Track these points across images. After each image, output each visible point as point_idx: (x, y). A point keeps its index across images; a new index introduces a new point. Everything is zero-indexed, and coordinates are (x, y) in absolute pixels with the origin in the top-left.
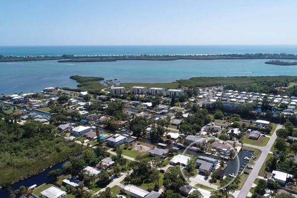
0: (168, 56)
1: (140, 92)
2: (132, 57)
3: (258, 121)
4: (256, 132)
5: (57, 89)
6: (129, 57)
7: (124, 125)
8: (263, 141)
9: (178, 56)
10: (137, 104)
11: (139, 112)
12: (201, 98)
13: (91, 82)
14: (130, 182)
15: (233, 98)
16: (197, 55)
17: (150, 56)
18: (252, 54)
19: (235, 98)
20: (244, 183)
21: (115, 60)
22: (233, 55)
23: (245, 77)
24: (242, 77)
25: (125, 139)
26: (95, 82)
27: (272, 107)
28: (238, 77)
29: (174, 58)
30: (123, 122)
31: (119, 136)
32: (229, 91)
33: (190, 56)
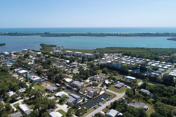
0: (103, 34)
1: (69, 54)
2: (81, 34)
3: (128, 77)
4: (121, 83)
5: (28, 50)
6: (80, 34)
7: (46, 72)
8: (123, 90)
9: (109, 34)
10: (63, 61)
11: (60, 65)
12: (103, 60)
13: (48, 47)
14: (26, 102)
15: (123, 61)
16: (122, 33)
17: (92, 34)
18: (161, 33)
19: (126, 61)
20: (88, 114)
21: (70, 36)
22: (146, 34)
23: (143, 48)
24: (141, 48)
25: (40, 79)
26: (50, 47)
27: (147, 68)
28: (138, 48)
29: (106, 35)
30: (46, 70)
31: (37, 77)
32: (125, 56)
33: (117, 34)
